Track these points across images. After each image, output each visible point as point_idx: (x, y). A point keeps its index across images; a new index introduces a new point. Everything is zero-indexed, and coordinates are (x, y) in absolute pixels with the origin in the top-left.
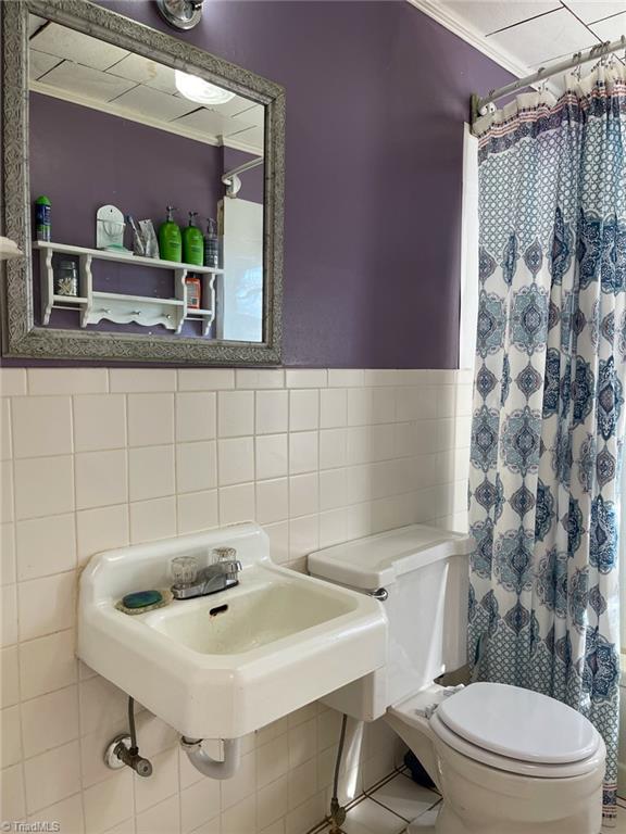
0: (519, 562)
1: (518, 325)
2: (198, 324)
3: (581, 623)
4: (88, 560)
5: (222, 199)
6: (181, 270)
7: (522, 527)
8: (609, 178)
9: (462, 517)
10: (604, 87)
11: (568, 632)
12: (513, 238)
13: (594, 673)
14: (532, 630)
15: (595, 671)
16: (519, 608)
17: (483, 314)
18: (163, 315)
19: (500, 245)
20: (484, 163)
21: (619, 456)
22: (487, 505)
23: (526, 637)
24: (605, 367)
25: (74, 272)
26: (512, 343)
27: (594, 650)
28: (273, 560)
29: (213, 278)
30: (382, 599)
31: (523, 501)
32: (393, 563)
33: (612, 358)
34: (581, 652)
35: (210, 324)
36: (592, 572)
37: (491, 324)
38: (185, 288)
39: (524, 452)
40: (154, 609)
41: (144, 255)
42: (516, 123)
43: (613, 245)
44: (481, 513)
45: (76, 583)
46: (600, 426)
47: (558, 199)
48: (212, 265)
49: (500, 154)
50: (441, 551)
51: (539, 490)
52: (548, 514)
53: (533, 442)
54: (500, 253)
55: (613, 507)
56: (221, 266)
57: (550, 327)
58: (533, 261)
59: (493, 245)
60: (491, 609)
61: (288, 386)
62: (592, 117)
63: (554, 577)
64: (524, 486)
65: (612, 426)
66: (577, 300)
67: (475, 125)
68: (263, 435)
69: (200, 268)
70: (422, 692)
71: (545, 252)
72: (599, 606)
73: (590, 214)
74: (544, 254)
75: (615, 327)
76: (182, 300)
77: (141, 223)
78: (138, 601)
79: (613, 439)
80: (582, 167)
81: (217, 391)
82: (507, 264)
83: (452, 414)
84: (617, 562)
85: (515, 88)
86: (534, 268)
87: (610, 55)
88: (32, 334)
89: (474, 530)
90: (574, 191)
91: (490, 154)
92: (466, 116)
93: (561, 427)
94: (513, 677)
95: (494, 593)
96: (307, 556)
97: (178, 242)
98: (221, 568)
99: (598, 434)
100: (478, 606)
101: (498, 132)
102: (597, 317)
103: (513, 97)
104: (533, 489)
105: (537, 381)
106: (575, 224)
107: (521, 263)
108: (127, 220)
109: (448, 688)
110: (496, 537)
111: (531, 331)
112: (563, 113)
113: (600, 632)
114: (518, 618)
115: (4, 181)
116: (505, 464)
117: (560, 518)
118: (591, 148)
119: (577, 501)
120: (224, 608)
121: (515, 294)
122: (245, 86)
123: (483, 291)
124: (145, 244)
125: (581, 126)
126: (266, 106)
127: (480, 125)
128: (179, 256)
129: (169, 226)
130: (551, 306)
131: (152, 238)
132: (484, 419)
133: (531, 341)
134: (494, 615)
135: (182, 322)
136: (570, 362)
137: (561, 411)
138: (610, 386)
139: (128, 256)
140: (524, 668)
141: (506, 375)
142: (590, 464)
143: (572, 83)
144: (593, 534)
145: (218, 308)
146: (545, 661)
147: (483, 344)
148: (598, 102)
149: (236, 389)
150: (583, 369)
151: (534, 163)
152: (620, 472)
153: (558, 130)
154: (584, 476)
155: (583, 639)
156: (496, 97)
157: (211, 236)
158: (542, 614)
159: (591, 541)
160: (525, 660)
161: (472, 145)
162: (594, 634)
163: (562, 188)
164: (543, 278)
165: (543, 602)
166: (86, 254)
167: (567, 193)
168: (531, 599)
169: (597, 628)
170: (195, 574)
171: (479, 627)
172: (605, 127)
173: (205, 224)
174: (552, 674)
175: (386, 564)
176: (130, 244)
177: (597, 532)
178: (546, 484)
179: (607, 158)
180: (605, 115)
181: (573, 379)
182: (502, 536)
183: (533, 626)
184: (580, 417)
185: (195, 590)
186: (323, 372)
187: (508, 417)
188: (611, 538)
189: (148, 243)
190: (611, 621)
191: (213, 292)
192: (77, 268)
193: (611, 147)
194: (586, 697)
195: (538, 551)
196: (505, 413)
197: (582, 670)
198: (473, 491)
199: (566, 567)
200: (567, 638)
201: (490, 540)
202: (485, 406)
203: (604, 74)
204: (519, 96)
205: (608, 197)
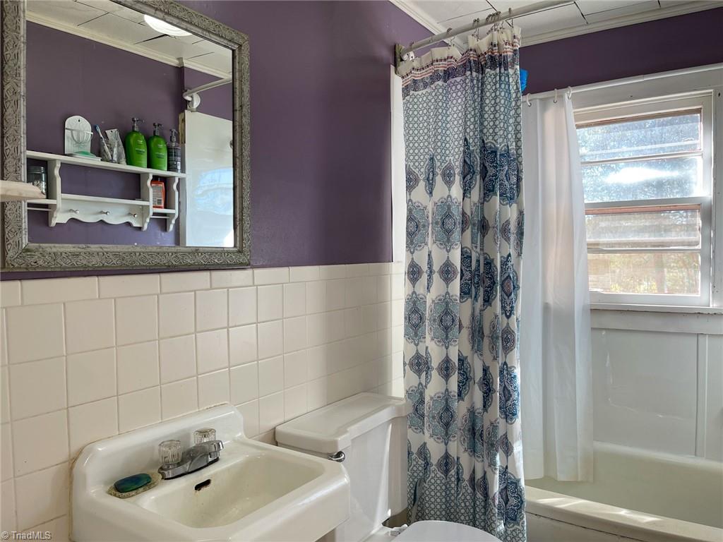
0: (446, 418)
1: (438, 228)
2: (162, 222)
3: (495, 464)
4: (80, 452)
5: (183, 111)
6: (147, 174)
7: (447, 390)
8: (502, 117)
9: (399, 384)
10: (497, 48)
11: (485, 473)
12: (432, 159)
13: (506, 504)
14: (458, 474)
15: (507, 502)
16: (447, 456)
17: (410, 219)
18: (129, 214)
19: (422, 164)
20: (408, 98)
21: (518, 331)
22: (419, 372)
23: (453, 479)
24: (505, 262)
25: (43, 175)
26: (434, 243)
27: (505, 486)
28: (246, 435)
29: (177, 181)
30: (340, 461)
31: (447, 369)
32: (348, 429)
33: (509, 255)
34: (496, 488)
35: (173, 222)
36: (501, 422)
37: (417, 226)
38: (151, 190)
39: (447, 329)
40: (145, 490)
41: (112, 161)
42: (431, 70)
43: (507, 169)
44: (414, 380)
45: (69, 473)
46: (503, 308)
47: (465, 131)
48: (175, 170)
49: (420, 93)
50: (385, 415)
51: (459, 360)
52: (467, 379)
53: (453, 321)
54: (422, 170)
55: (515, 371)
56: (183, 170)
57: (463, 230)
58: (448, 177)
59: (417, 164)
60: (425, 459)
61: (256, 283)
62: (488, 70)
63: (473, 429)
64: (447, 356)
65: (512, 307)
66: (482, 210)
67: (399, 68)
68: (236, 326)
69: (164, 172)
70: (373, 535)
71: (457, 171)
72: (508, 450)
73: (489, 144)
74: (456, 172)
75: (511, 231)
76: (148, 201)
77: (108, 132)
78: (129, 485)
79: (514, 317)
80: (482, 108)
81: (195, 291)
82: (428, 179)
83: (389, 299)
84: (519, 414)
85: (429, 42)
86: (449, 183)
87: (501, 22)
88: (27, 250)
89: (409, 394)
90: (476, 126)
91: (412, 92)
92: (391, 60)
93: (474, 309)
94: (444, 513)
95: (427, 445)
96: (275, 428)
97: (144, 149)
98: (204, 448)
99: (502, 314)
100: (414, 456)
101: (418, 75)
102: (498, 223)
103: (428, 49)
104: (454, 359)
105: (455, 272)
106: (478, 151)
107: (439, 179)
108: (94, 129)
109: (395, 529)
110: (427, 399)
111: (448, 232)
112: (466, 65)
113: (509, 470)
114: (447, 464)
115: (3, 115)
116: (432, 339)
117: (477, 380)
118: (488, 94)
119: (489, 367)
120: (207, 483)
121: (435, 203)
122: (216, 35)
123: (410, 200)
124: (111, 150)
125: (480, 76)
126: (233, 51)
127: (403, 67)
128: (145, 162)
129: (135, 135)
130: (464, 214)
131: (119, 145)
132: (414, 303)
133: (448, 240)
134: (427, 464)
135: (148, 220)
136: (479, 257)
137: (473, 296)
138: (509, 276)
139: (96, 162)
140: (452, 504)
141: (430, 268)
142: (497, 338)
143: (473, 43)
144: (502, 393)
145: (181, 208)
146: (468, 497)
147: (412, 243)
148: (492, 58)
149: (211, 288)
150: (489, 264)
151: (446, 102)
152: (519, 343)
153: (463, 78)
154: (493, 348)
155: (497, 476)
156: (414, 48)
157: (174, 145)
158: (465, 460)
159: (500, 398)
160: (453, 498)
161: (397, 84)
162: (504, 472)
163: (468, 123)
164: (456, 191)
165: (466, 450)
166: (55, 160)
167: (472, 127)
168: (456, 448)
169: (507, 467)
170: (180, 454)
171: (416, 474)
172: (498, 77)
173: (168, 134)
174: (474, 507)
175: (342, 431)
176: (97, 150)
177: (504, 390)
178: (465, 355)
179: (500, 102)
180: (498, 69)
181: (482, 271)
182: (432, 398)
183: (458, 470)
184: (488, 301)
185: (180, 470)
186: (285, 270)
187: (433, 301)
188: (515, 395)
189: (115, 150)
190: (517, 461)
191: (177, 193)
192: (46, 173)
193: (503, 94)
194: (500, 523)
195: (461, 409)
196: (430, 298)
197: (497, 502)
198: (407, 362)
199: (482, 420)
200: (484, 477)
201: (422, 401)
202: (414, 292)
203: (497, 37)
204: (433, 49)
205: (502, 132)
